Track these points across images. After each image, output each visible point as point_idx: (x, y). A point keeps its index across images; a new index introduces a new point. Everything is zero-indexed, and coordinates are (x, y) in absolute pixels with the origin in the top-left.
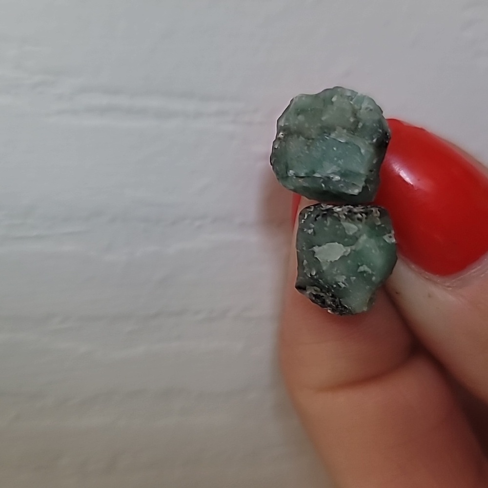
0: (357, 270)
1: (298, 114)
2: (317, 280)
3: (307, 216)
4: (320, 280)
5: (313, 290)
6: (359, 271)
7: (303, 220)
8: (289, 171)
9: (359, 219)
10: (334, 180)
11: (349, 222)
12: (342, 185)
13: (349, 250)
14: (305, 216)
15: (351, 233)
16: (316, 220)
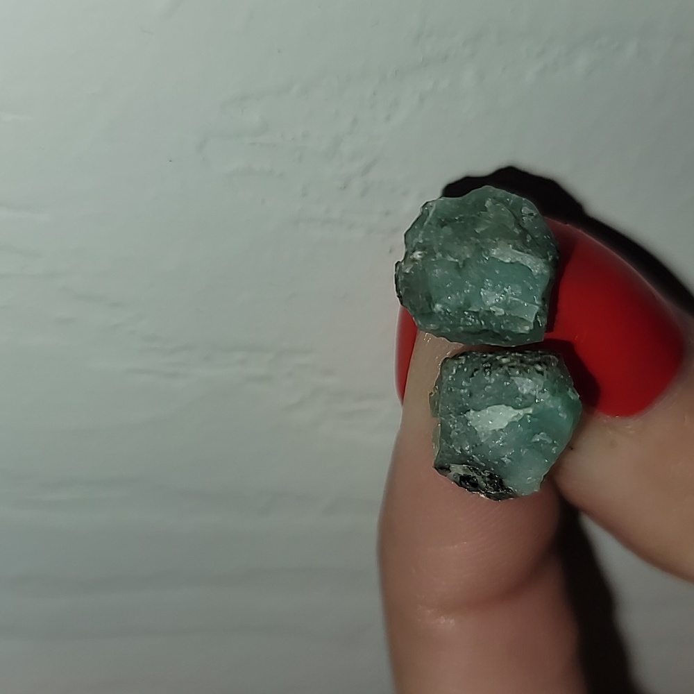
0: (531, 439)
1: (443, 225)
2: (468, 457)
3: (456, 371)
4: (474, 456)
5: (461, 470)
6: (533, 440)
7: (450, 377)
8: (434, 306)
9: (539, 372)
10: (497, 314)
11: (524, 377)
12: (507, 321)
13: (522, 414)
14: (452, 371)
15: (525, 391)
16: (473, 376)
